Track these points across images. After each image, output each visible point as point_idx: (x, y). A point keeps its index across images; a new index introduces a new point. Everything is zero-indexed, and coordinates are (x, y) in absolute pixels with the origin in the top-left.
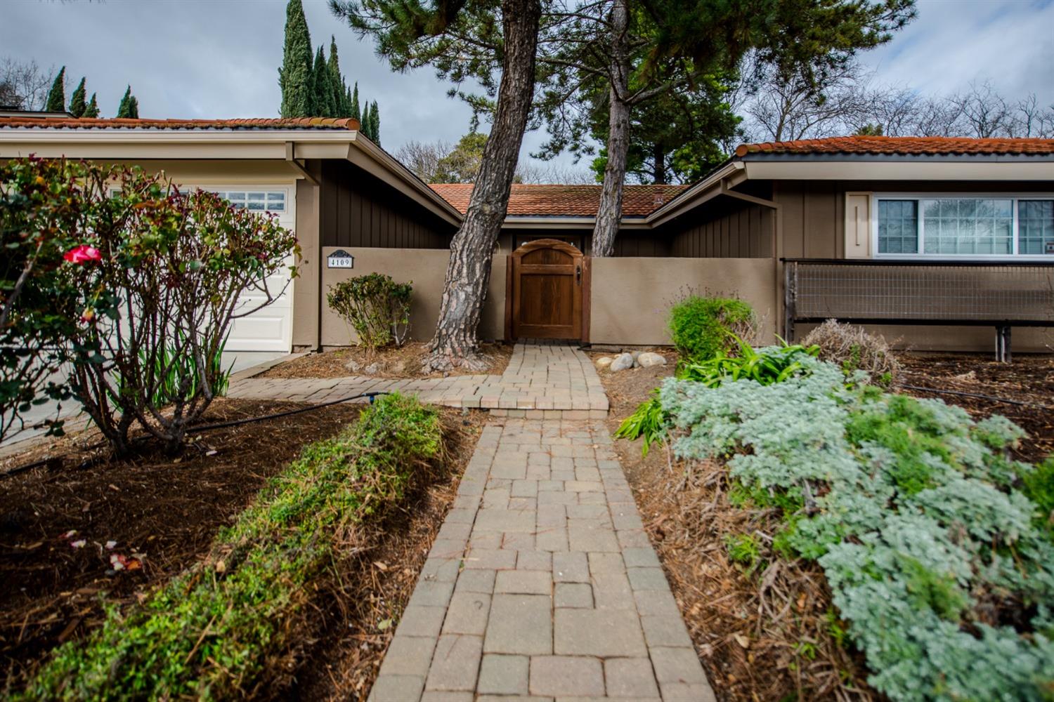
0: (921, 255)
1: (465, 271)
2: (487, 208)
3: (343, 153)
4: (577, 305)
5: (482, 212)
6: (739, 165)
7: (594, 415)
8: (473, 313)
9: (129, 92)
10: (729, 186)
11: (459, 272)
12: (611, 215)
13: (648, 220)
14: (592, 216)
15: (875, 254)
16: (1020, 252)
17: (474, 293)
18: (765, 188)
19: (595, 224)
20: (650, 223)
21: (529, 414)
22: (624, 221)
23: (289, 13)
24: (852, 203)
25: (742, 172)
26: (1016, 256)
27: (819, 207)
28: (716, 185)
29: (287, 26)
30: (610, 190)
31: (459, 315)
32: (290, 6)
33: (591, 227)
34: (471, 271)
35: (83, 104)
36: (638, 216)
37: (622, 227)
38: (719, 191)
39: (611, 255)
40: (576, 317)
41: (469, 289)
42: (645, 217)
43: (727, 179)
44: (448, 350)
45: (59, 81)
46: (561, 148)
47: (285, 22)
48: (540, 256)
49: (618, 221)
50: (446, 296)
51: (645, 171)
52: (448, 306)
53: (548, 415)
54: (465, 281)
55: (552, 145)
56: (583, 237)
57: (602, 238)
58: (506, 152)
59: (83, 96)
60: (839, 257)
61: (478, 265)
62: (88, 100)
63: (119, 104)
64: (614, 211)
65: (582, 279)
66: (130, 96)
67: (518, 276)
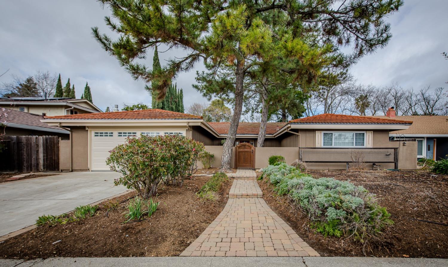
0: (333, 146)
1: (227, 151)
2: (232, 137)
3: (199, 124)
4: (252, 159)
5: (231, 138)
6: (289, 125)
7: (254, 178)
8: (229, 160)
9: (87, 84)
10: (289, 130)
11: (226, 151)
12: (263, 134)
13: (274, 135)
14: (258, 134)
15: (322, 146)
16: (355, 145)
17: (229, 156)
18: (297, 130)
19: (258, 137)
20: (275, 136)
21: (242, 178)
22: (266, 136)
23: (154, 60)
24: (317, 133)
25: (290, 127)
26: (354, 146)
27: (309, 135)
28: (285, 130)
29: (154, 65)
30: (262, 127)
31: (226, 161)
32: (154, 57)
33: (257, 138)
34: (229, 151)
35: (70, 89)
36: (271, 134)
37: (266, 138)
38: (286, 131)
39: (263, 146)
40: (252, 162)
41: (228, 155)
42: (273, 134)
43: (288, 128)
44: (224, 168)
45: (59, 80)
46: (249, 111)
47: (153, 63)
48: (243, 147)
49: (265, 136)
50: (223, 157)
51: (279, 114)
52: (223, 159)
53: (245, 178)
54: (227, 153)
55: (246, 111)
56: (255, 140)
57: (260, 141)
58: (236, 124)
59: (69, 86)
60: (314, 147)
61: (230, 150)
62: (71, 87)
63: (84, 89)
64: (263, 133)
65: (253, 152)
66: (88, 86)
67: (237, 152)
